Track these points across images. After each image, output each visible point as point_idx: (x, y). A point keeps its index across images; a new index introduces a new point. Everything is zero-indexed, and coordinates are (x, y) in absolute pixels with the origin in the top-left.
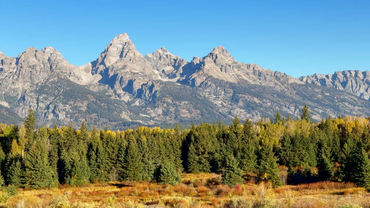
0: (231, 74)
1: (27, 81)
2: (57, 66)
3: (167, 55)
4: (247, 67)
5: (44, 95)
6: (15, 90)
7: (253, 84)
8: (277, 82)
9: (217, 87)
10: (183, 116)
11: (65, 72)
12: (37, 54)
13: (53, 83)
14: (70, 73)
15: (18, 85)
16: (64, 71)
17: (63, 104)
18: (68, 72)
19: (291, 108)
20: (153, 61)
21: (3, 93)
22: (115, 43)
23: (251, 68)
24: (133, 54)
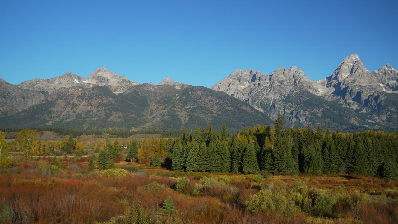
1: (277, 93)
2: (299, 81)
3: (391, 71)
5: (289, 104)
6: (268, 100)
11: (306, 85)
12: (285, 72)
13: (296, 94)
14: (310, 86)
15: (270, 95)
16: (305, 85)
18: (308, 86)
20: (378, 76)
21: (260, 101)
22: (346, 62)
24: (361, 71)
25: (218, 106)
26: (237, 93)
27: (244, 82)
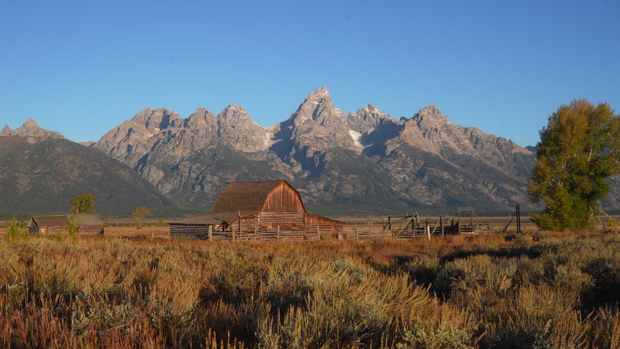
0: (436, 141)
1: (187, 148)
2: (225, 130)
3: (373, 114)
4: (465, 132)
5: (198, 165)
6: (173, 158)
7: (461, 153)
8: (498, 151)
9: (407, 157)
10: (344, 192)
11: (233, 137)
13: (210, 150)
14: (238, 138)
15: (178, 151)
16: (232, 136)
17: (211, 175)
18: (236, 137)
19: (489, 185)
21: (162, 160)
22: (310, 100)
23: (469, 133)
24: (328, 114)
25: (81, 170)
27: (153, 128)
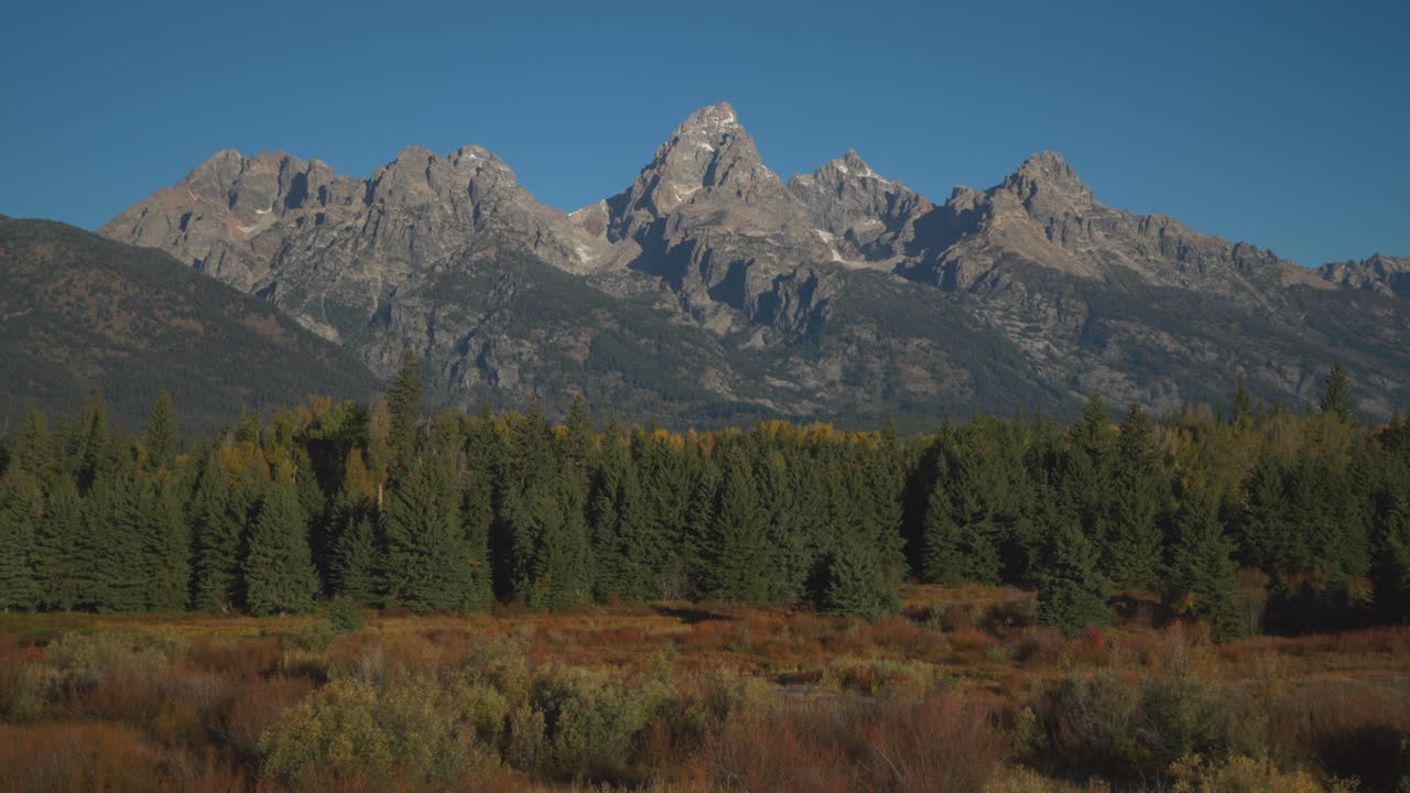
0: (1083, 250)
1: (398, 259)
2: (495, 210)
3: (863, 181)
4: (1140, 227)
5: (451, 307)
6: (362, 288)
7: (1156, 284)
8: (1242, 280)
9: (1031, 291)
10: (912, 389)
11: (522, 229)
12: (434, 169)
13: (480, 265)
14: (539, 234)
15: (371, 269)
16: (519, 227)
17: (511, 336)
18: (532, 232)
19: (1290, 370)
20: (814, 199)
21: (324, 295)
22: (688, 137)
23: (1154, 232)
24: (747, 175)
25: (134, 314)
26: (222, 257)
27: (251, 207)
